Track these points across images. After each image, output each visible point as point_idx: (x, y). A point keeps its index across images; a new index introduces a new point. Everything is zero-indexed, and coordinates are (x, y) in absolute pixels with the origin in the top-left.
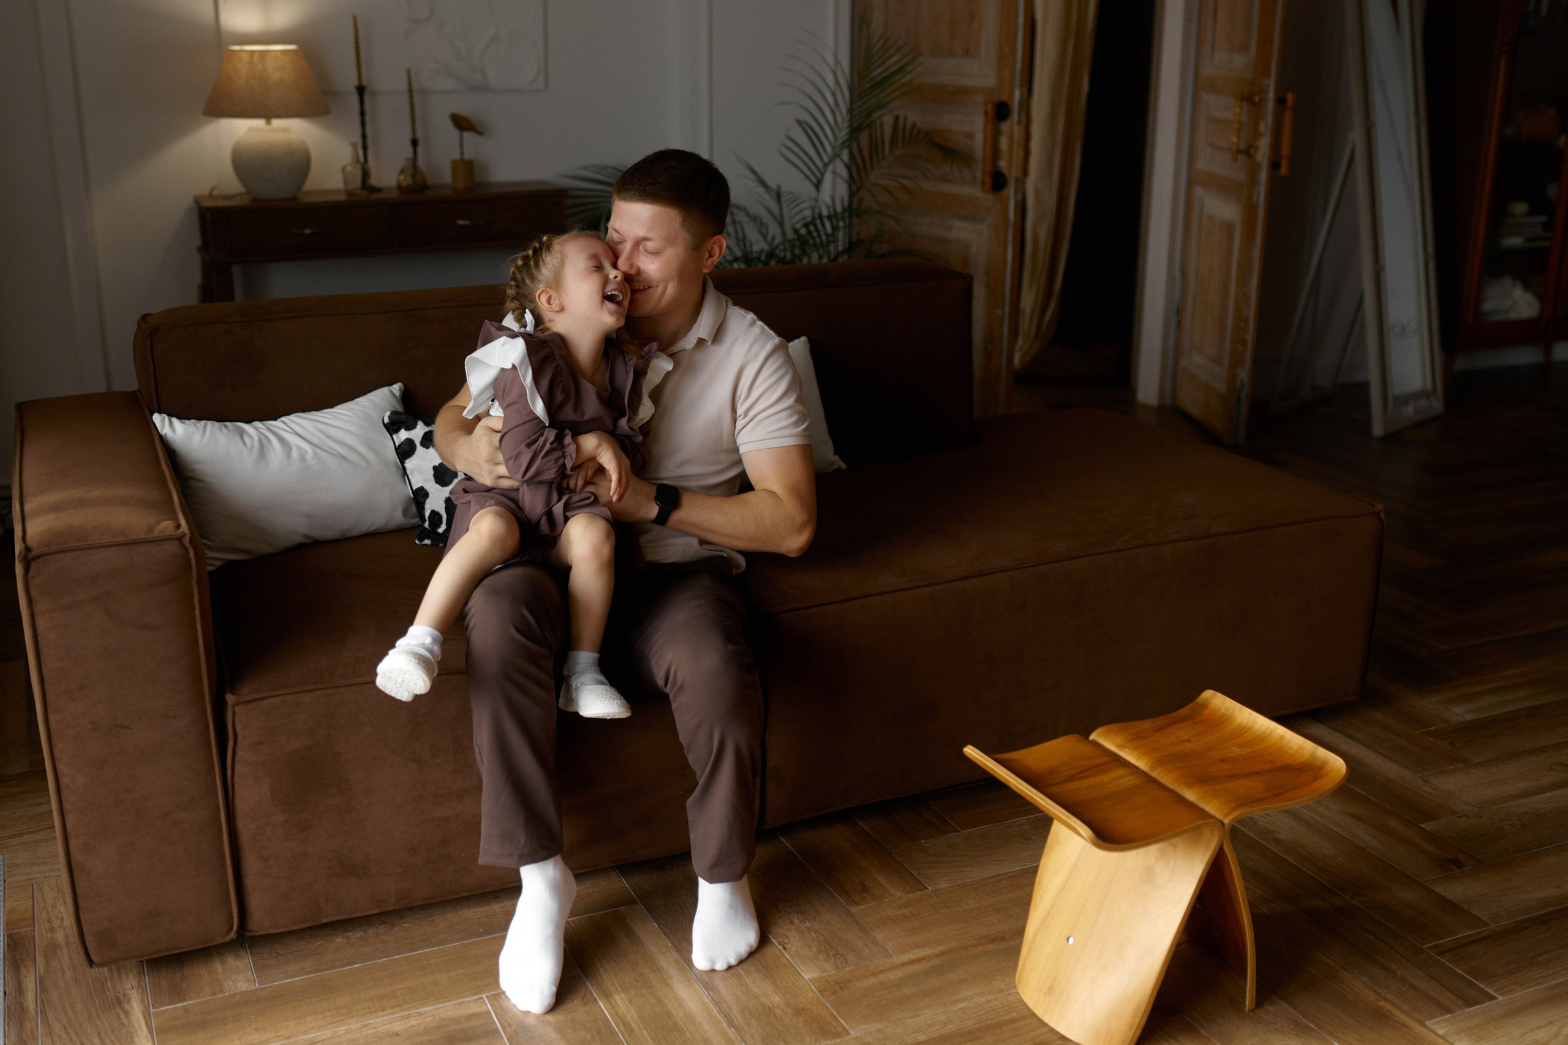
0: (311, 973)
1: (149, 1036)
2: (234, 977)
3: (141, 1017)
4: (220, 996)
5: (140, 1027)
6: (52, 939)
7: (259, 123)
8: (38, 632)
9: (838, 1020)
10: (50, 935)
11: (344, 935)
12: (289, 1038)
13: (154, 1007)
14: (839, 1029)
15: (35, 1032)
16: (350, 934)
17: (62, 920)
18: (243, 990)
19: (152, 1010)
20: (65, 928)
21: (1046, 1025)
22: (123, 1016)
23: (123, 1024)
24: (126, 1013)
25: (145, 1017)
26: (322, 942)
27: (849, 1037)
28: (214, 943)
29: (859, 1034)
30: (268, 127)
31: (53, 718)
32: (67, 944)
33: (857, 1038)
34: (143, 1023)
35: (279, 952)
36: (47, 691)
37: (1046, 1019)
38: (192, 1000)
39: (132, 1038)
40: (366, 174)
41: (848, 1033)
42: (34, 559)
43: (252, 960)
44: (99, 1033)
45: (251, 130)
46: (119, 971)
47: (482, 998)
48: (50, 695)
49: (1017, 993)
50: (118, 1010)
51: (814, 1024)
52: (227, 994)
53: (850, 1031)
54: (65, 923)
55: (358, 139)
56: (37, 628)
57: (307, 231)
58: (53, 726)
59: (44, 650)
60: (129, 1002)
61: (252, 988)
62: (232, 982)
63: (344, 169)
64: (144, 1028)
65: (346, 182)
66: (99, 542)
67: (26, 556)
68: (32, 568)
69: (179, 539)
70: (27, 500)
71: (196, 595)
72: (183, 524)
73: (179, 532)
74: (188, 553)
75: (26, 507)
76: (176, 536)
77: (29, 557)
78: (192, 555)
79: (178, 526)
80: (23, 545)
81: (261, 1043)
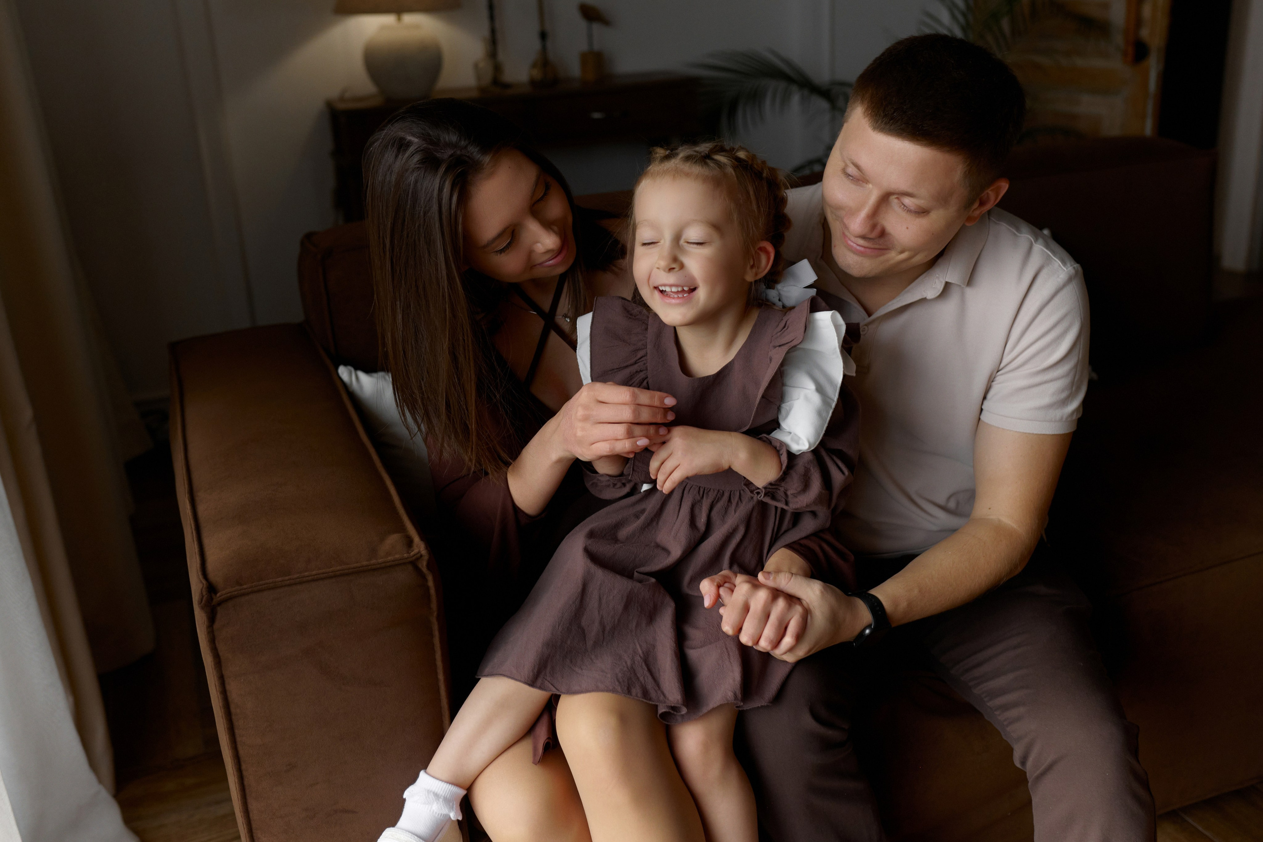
7: (388, 20)
8: (230, 700)
30: (400, 24)
31: (253, 805)
36: (245, 773)
40: (497, 68)
42: (220, 603)
48: (250, 780)
55: (487, 33)
56: (228, 694)
58: (254, 816)
59: (239, 723)
63: (476, 65)
65: (478, 79)
66: (306, 574)
67: (210, 599)
68: (218, 616)
69: (414, 564)
70: (200, 496)
71: (436, 633)
72: (417, 539)
73: (412, 553)
74: (426, 580)
75: (201, 509)
76: (411, 559)
77: (212, 599)
78: (431, 583)
79: (410, 543)
80: (204, 582)
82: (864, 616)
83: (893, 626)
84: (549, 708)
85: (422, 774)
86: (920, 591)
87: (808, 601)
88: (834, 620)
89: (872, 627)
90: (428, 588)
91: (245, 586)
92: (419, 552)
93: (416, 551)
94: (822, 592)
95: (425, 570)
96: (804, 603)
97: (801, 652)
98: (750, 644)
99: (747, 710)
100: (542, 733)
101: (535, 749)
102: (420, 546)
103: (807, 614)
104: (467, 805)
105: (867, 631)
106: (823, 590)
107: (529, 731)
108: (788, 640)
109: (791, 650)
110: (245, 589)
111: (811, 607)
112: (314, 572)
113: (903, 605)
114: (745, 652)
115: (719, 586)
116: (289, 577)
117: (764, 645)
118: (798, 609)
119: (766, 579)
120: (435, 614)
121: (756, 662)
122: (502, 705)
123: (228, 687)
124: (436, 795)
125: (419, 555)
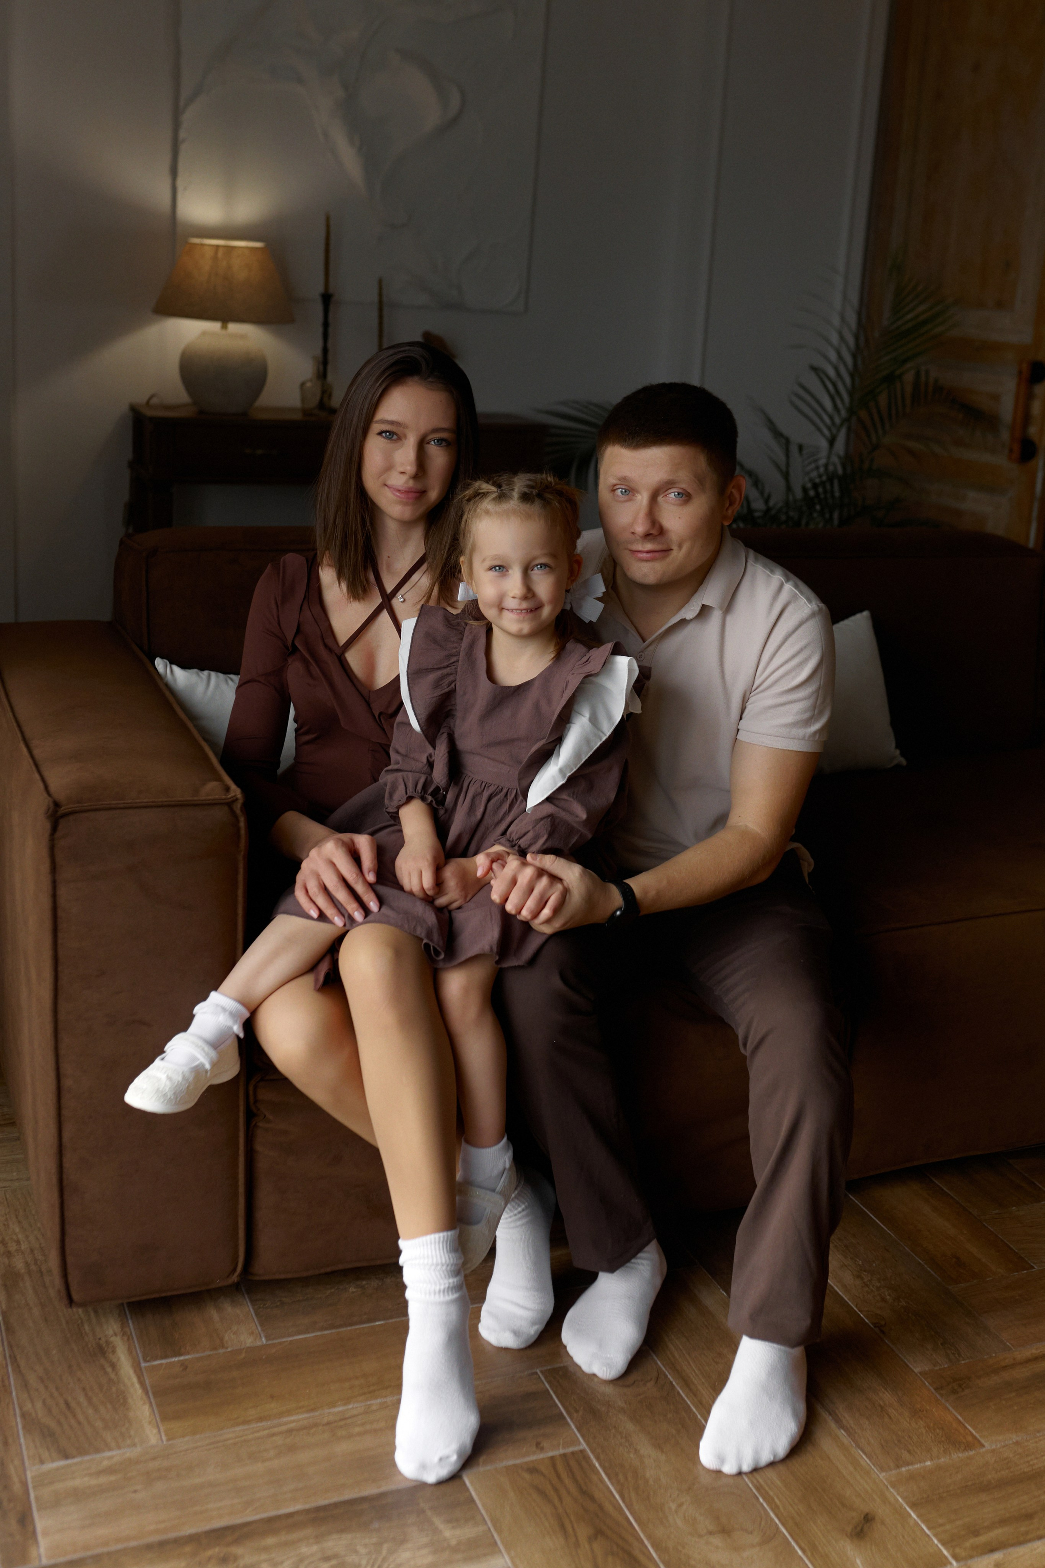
0: (326, 1329)
1: (144, 1397)
2: (235, 1328)
3: (131, 1372)
4: (221, 1351)
5: (133, 1385)
6: (9, 1266)
7: (214, 326)
9: (966, 1427)
10: (6, 1261)
11: (358, 1283)
12: (313, 1410)
13: (145, 1361)
14: (970, 1439)
15: (6, 1382)
16: (364, 1282)
17: (18, 1242)
18: (248, 1345)
19: (143, 1365)
20: (23, 1253)
22: (109, 1370)
23: (110, 1380)
24: (113, 1366)
25: (135, 1371)
26: (333, 1290)
27: (983, 1450)
28: (213, 1286)
29: (994, 1447)
30: (224, 332)
32: (29, 1273)
33: (993, 1451)
34: (135, 1380)
35: (284, 1299)
38: (188, 1353)
39: (125, 1399)
40: (325, 391)
41: (983, 1446)
42: (64, 815)
43: (253, 1308)
44: (84, 1389)
45: (204, 333)
46: (96, 1312)
47: (536, 1373)
48: (64, 978)
50: (102, 1361)
51: (938, 1430)
52: (229, 1349)
53: (983, 1441)
54: (23, 1248)
55: (318, 352)
56: (58, 897)
57: (259, 452)
58: (62, 1013)
59: (62, 925)
60: (114, 1352)
61: (259, 1343)
62: (233, 1334)
63: (303, 384)
64: (137, 1386)
65: (303, 400)
66: (138, 801)
67: (55, 812)
68: (60, 827)
69: (230, 804)
70: (34, 743)
71: (241, 871)
72: (233, 787)
73: (229, 796)
74: (238, 821)
75: (36, 752)
76: (227, 801)
77: (57, 811)
78: (242, 824)
79: (227, 789)
80: (49, 798)
81: (281, 1415)
82: (616, 899)
83: (642, 913)
84: (333, 948)
85: (213, 994)
86: (668, 883)
87: (568, 881)
88: (590, 901)
89: (623, 909)
90: (239, 829)
91: (86, 804)
92: (235, 796)
93: (232, 794)
94: (581, 875)
95: (238, 812)
96: (565, 883)
97: (557, 925)
98: (513, 912)
99: (505, 968)
100: (324, 968)
101: (316, 980)
102: (236, 791)
103: (566, 892)
104: (249, 1025)
105: (618, 913)
106: (582, 873)
107: (312, 968)
108: (546, 912)
109: (548, 921)
110: (86, 806)
111: (570, 886)
112: (145, 800)
113: (652, 893)
114: (507, 920)
115: (492, 862)
116: (123, 802)
117: (525, 914)
118: (559, 887)
119: (533, 859)
120: (242, 853)
121: (517, 931)
122: (290, 941)
123: (58, 893)
124: (224, 1009)
125: (234, 798)
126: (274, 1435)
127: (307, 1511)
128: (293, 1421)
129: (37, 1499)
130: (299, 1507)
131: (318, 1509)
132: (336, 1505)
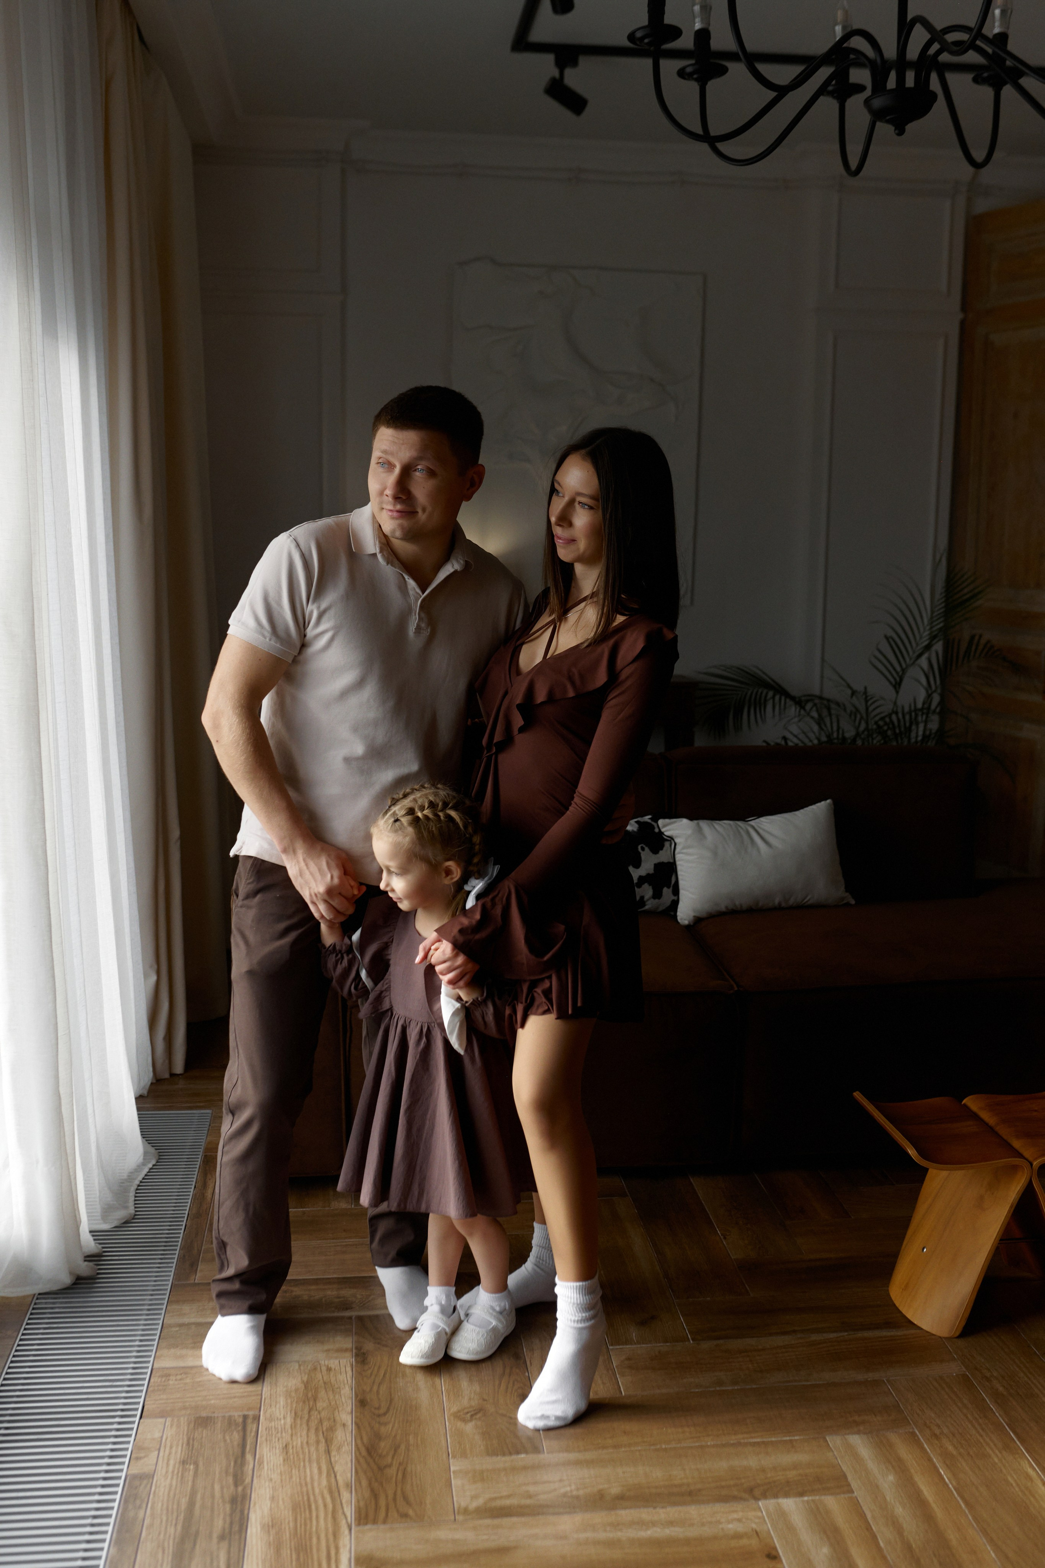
9: (745, 1285)
14: (743, 1291)
18: (343, 1207)
21: (901, 1312)
27: (748, 1296)
29: (756, 1296)
33: (754, 1298)
37: (900, 1308)
41: (750, 1295)
49: (888, 1290)
52: (332, 1208)
53: (751, 1293)
61: (349, 1207)
81: (346, 1238)
126: (338, 1246)
127: (338, 1278)
128: (351, 1241)
129: (202, 1257)
130: (335, 1276)
131: (344, 1278)
132: (354, 1277)
